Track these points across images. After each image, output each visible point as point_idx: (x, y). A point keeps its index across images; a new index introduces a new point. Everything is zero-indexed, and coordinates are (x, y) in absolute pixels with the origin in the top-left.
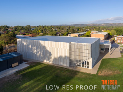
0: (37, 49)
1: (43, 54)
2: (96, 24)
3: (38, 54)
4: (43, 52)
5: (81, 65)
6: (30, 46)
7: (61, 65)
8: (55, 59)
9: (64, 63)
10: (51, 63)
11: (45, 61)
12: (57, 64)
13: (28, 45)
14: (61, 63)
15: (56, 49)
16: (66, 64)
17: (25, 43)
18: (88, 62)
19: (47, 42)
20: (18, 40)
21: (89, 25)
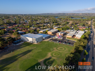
3: (26, 40)
6: (24, 38)
12: (30, 42)
18: (36, 42)
20: (21, 36)
21: (69, 14)
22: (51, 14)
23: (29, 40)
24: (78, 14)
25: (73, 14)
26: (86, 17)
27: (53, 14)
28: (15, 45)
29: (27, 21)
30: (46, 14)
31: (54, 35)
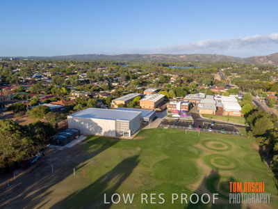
0: (89, 125)
2: (167, 55)
3: (90, 129)
4: (95, 127)
5: (124, 134)
6: (83, 123)
9: (112, 135)
10: (102, 135)
11: (97, 134)
12: (107, 135)
14: (110, 135)
16: (114, 135)
18: (128, 133)
20: (69, 117)
21: (153, 57)
22: (101, 55)
23: (101, 129)
24: (175, 56)
25: (164, 57)
26: (200, 64)
27: (107, 56)
28: (61, 148)
29: (40, 77)
30: (84, 55)
31: (162, 111)
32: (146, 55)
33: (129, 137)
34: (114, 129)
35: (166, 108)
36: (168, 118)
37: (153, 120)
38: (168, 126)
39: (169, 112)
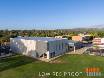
0: (20, 45)
1: (23, 49)
2: (93, 28)
3: (20, 49)
4: (23, 47)
5: (43, 56)
6: (16, 43)
7: (31, 56)
8: (29, 52)
9: (33, 55)
10: (27, 54)
12: (30, 55)
13: (15, 42)
14: (32, 55)
15: (29, 45)
16: (34, 55)
17: (14, 41)
18: (47, 54)
19: (28, 40)
21: (86, 29)
24: (96, 28)
31: (89, 43)
32: (83, 29)
33: (47, 59)
34: (35, 49)
35: (92, 43)
36: (94, 48)
37: (80, 48)
38: (94, 53)
39: (94, 44)
